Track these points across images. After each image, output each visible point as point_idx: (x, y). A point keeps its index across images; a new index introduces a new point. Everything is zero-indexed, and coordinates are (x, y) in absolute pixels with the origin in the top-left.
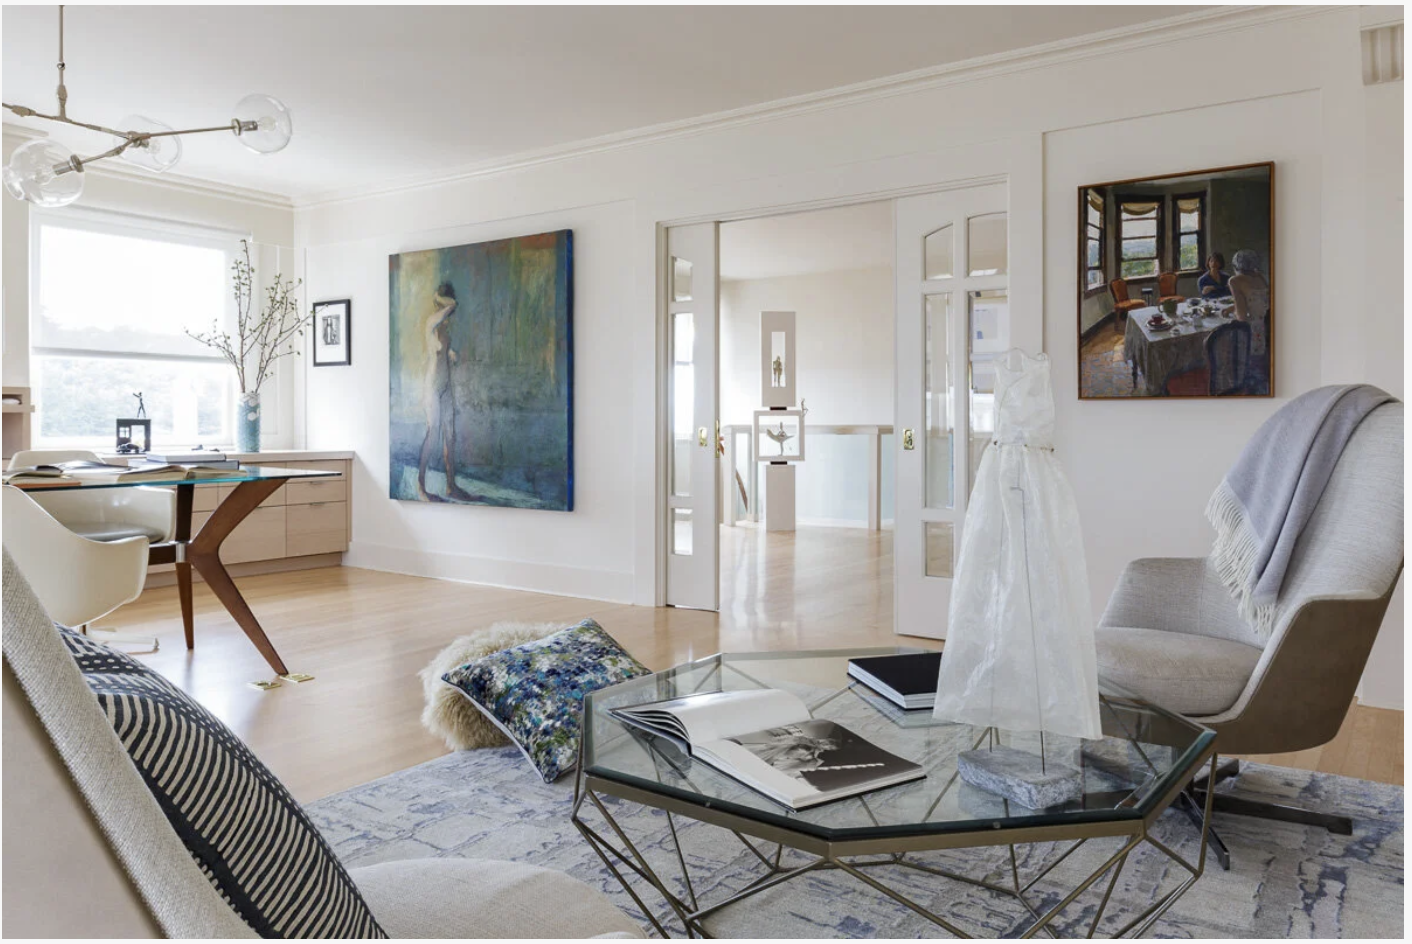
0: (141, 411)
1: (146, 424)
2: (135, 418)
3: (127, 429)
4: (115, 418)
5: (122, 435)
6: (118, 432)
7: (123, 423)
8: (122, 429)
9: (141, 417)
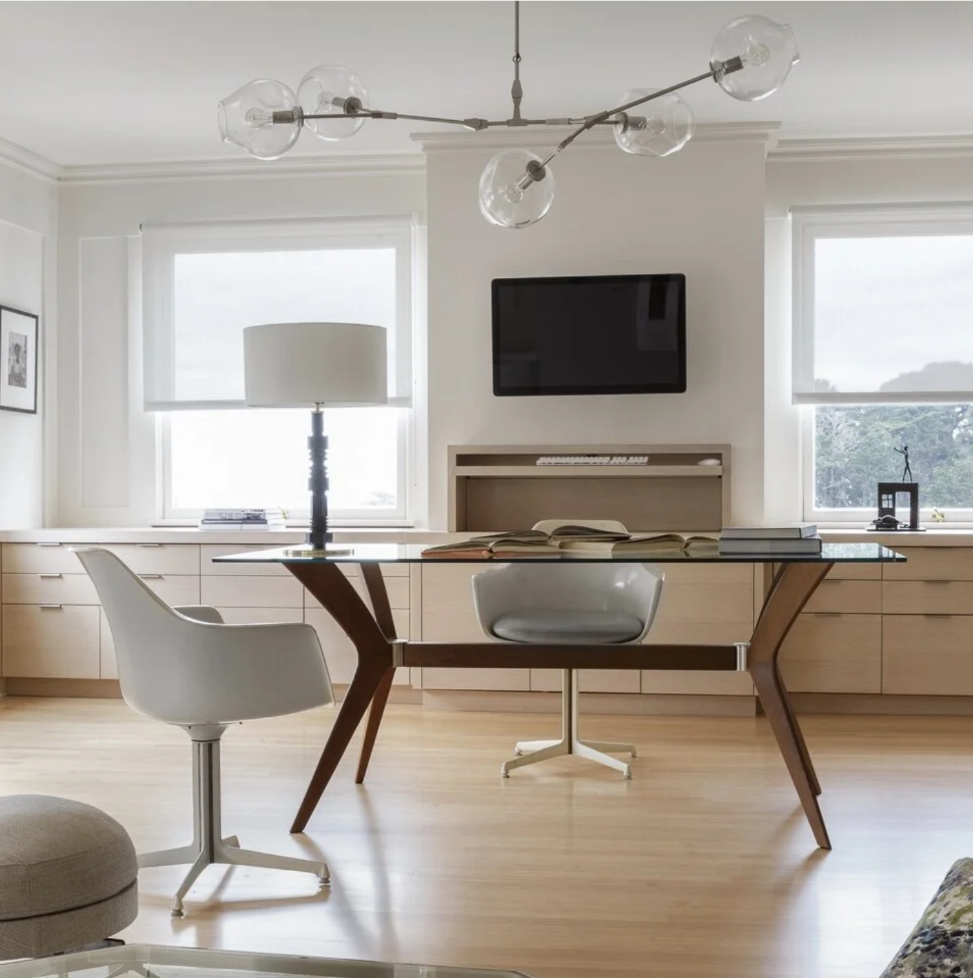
0: (907, 471)
1: (913, 489)
2: (900, 481)
3: (890, 497)
4: (876, 481)
5: (885, 505)
6: (880, 501)
7: (886, 489)
8: (884, 497)
9: (908, 481)
